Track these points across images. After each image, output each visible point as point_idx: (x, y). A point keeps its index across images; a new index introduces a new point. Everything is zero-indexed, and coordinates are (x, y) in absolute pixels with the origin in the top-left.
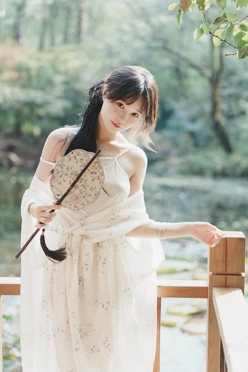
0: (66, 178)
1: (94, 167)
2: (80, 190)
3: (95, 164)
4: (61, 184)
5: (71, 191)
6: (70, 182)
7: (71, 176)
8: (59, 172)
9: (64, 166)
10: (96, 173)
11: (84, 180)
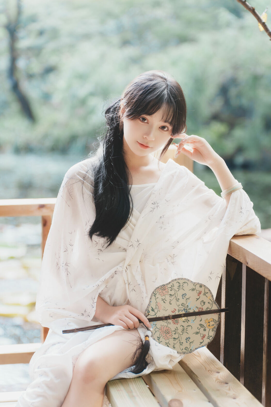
0: (174, 302)
1: (209, 322)
2: (176, 328)
3: (212, 321)
4: (164, 302)
5: (169, 321)
6: (175, 310)
7: (180, 305)
8: (173, 290)
9: (183, 289)
10: (205, 330)
11: (190, 323)
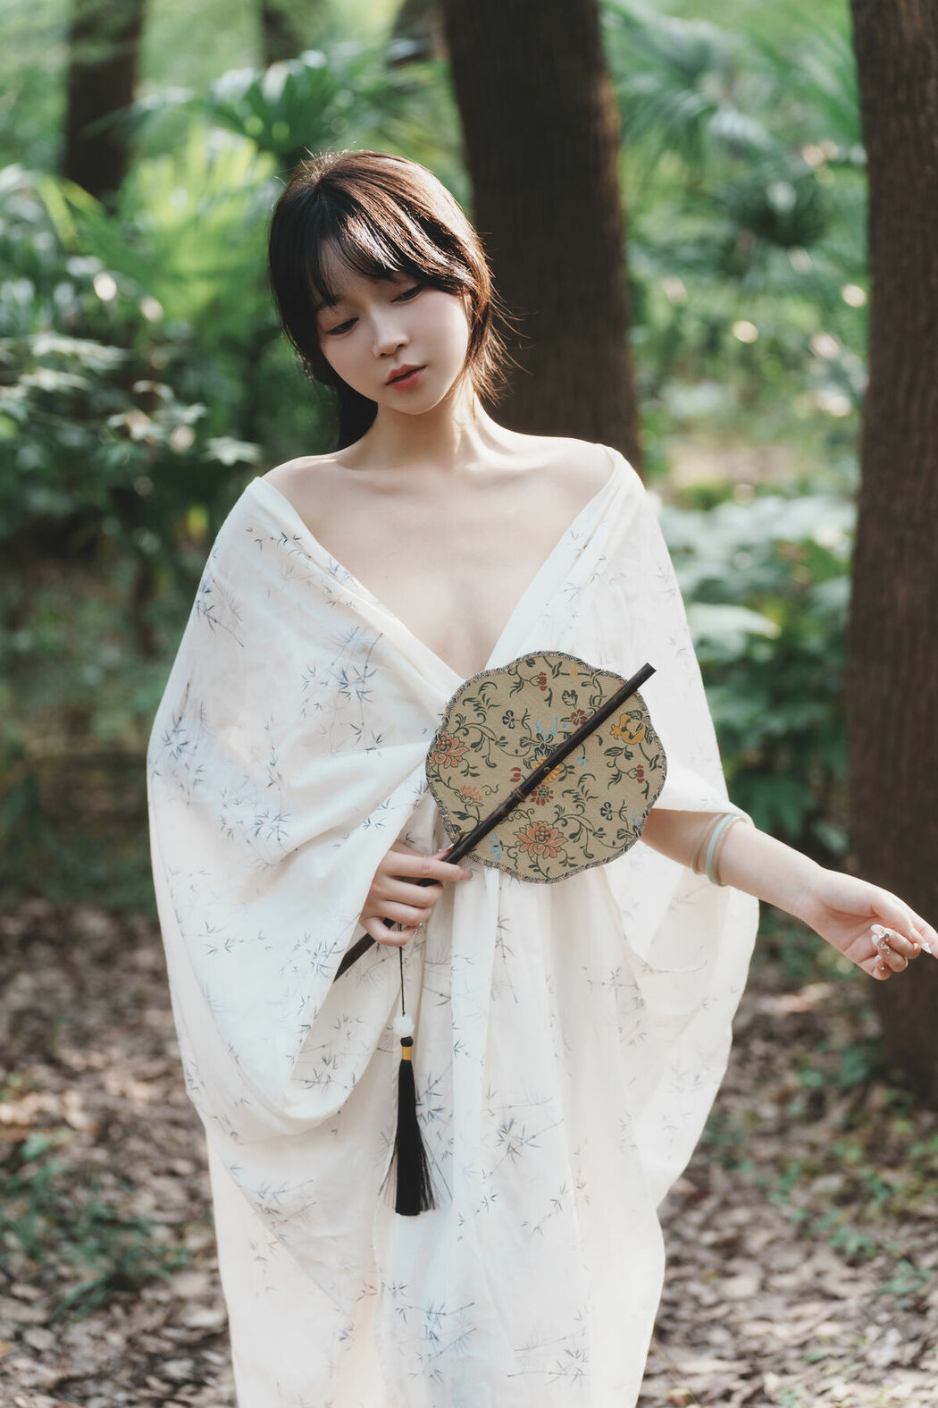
0: (496, 754)
1: (624, 729)
2: (557, 810)
3: (629, 721)
5: (520, 806)
6: (516, 772)
7: (520, 749)
8: (470, 730)
9: (493, 706)
10: (629, 756)
11: (579, 772)
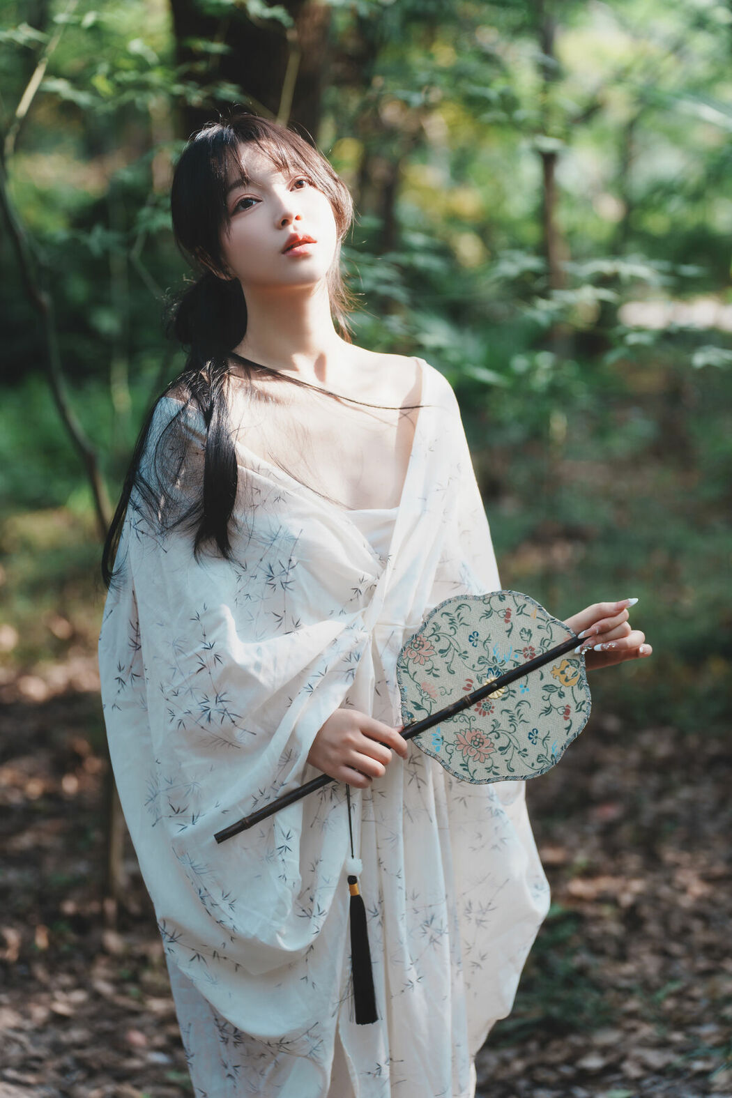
0: (458, 664)
1: (563, 673)
2: (494, 723)
3: (568, 666)
4: (435, 676)
5: (468, 712)
6: (470, 683)
7: (476, 664)
8: (441, 638)
9: (464, 624)
10: (561, 695)
11: (519, 697)
